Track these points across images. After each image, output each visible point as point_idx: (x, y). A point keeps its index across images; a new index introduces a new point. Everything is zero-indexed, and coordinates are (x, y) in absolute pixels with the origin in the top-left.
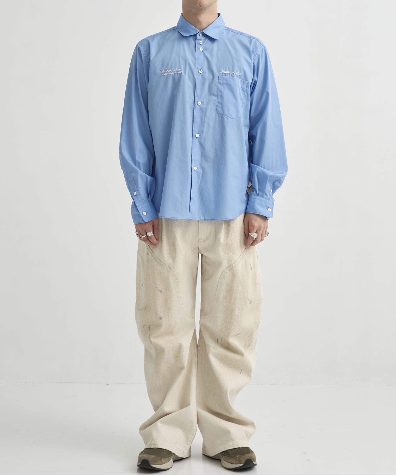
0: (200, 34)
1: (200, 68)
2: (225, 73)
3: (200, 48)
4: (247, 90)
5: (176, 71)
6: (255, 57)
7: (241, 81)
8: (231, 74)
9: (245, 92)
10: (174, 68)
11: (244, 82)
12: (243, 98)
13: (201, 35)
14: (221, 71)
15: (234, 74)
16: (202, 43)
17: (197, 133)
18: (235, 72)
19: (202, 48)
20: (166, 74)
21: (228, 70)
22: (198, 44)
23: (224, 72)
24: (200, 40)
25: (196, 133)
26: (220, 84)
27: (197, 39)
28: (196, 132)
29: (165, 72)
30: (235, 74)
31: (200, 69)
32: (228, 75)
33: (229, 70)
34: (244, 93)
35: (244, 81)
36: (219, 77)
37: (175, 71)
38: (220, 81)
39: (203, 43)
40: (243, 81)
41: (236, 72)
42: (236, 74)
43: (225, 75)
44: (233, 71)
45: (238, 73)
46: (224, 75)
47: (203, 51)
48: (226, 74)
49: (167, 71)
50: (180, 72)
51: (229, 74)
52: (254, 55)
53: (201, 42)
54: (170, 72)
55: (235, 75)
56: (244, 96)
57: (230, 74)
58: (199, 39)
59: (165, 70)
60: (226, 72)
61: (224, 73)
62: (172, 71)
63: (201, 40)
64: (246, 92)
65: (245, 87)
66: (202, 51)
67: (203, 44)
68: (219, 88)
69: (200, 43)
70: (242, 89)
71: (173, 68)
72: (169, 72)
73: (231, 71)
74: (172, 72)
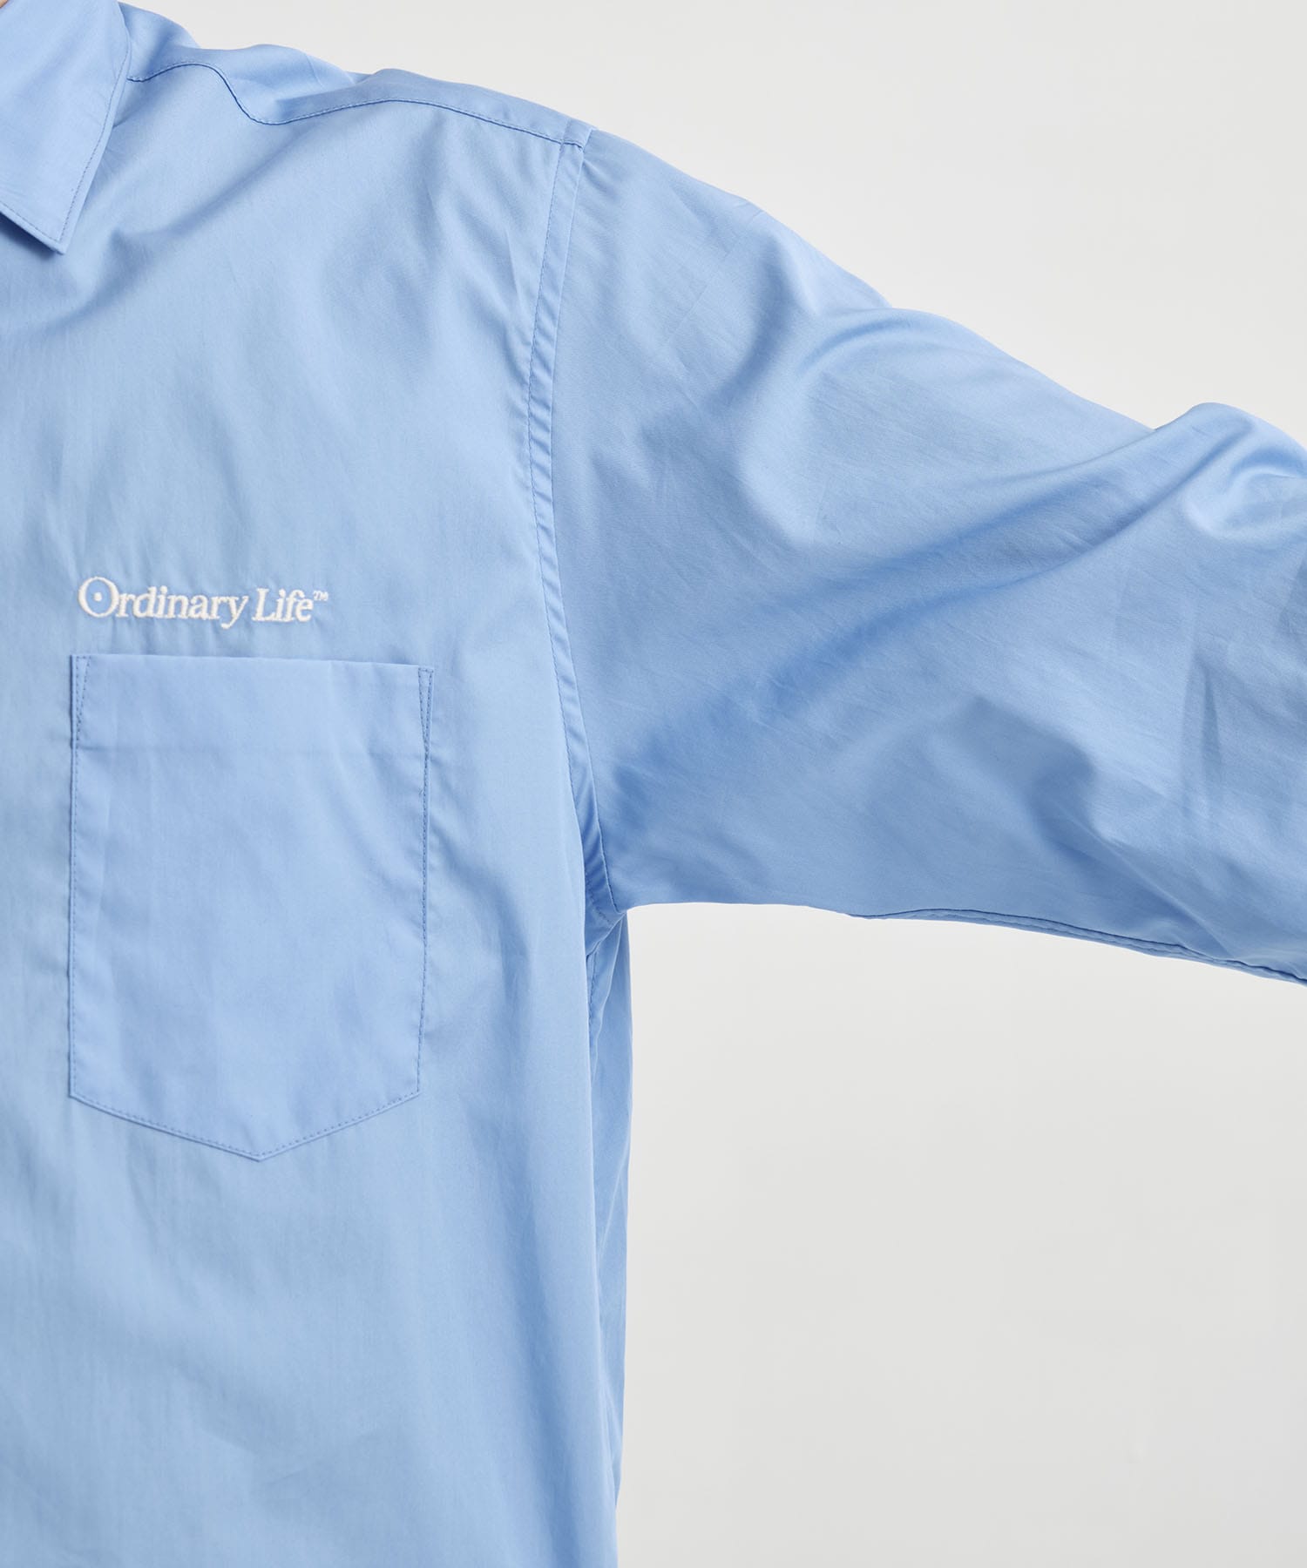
2: (149, 621)
4: (436, 762)
6: (546, 322)
7: (352, 679)
8: (214, 622)
9: (424, 794)
11: (384, 682)
12: (404, 871)
14: (90, 596)
15: (246, 620)
18: (262, 592)
21: (175, 576)
23: (130, 604)
26: (97, 750)
30: (259, 616)
32: (184, 638)
33: (192, 582)
34: (418, 803)
35: (379, 673)
36: (81, 667)
38: (87, 715)
40: (371, 677)
41: (272, 603)
42: (276, 617)
43: (150, 649)
44: (238, 588)
45: (296, 605)
46: (129, 636)
48: (160, 634)
51: (190, 623)
55: (258, 630)
57: (209, 631)
60: (158, 604)
61: (131, 620)
64: (434, 787)
65: (410, 735)
68: (85, 805)
70: (384, 764)
73: (207, 588)
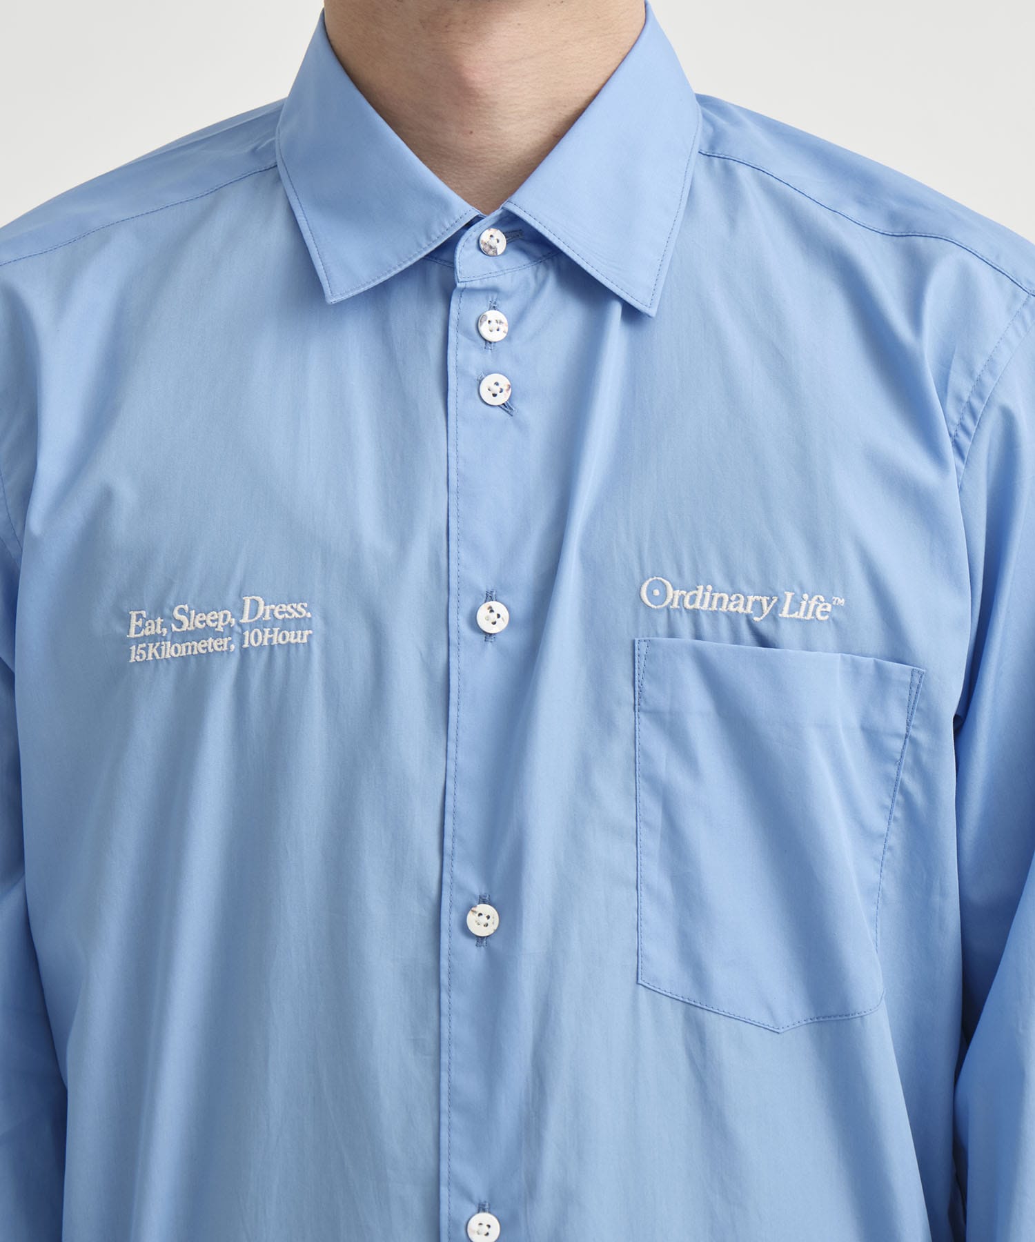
0: (485, 237)
1: (483, 582)
2: (696, 611)
3: (488, 382)
4: (914, 742)
5: (261, 624)
7: (856, 669)
8: (748, 616)
9: (899, 764)
10: (240, 595)
11: (881, 675)
13: (496, 239)
14: (650, 592)
15: (774, 617)
16: (504, 328)
17: (481, 1209)
18: (789, 595)
19: (504, 382)
20: (169, 651)
21: (719, 579)
22: (467, 333)
23: (682, 598)
24: (481, 297)
25: (475, 1209)
26: (653, 713)
27: (463, 290)
28: (469, 1197)
29: (155, 627)
30: (785, 613)
31: (489, 597)
32: (724, 625)
33: (734, 584)
34: (893, 770)
35: (878, 667)
36: (642, 648)
37: (252, 626)
38: (646, 686)
39: (517, 321)
40: (871, 670)
41: (796, 603)
42: (798, 615)
43: (698, 635)
44: (770, 590)
45: (816, 607)
46: (685, 626)
47: (517, 405)
48: (705, 623)
49: (180, 624)
50: (291, 637)
51: (729, 615)
52: (959, 399)
53: (492, 315)
54: (207, 632)
55: (783, 625)
56: (888, 802)
57: (743, 622)
58: (473, 291)
59: (159, 609)
60: (704, 600)
61: (684, 611)
62: (218, 619)
63: (493, 294)
64: (908, 759)
65: (897, 718)
66: (504, 406)
67: (509, 338)
68: (647, 756)
69: (484, 329)
70: (872, 737)
71: (232, 596)
72: (197, 635)
73: (745, 589)
74: (218, 635)
